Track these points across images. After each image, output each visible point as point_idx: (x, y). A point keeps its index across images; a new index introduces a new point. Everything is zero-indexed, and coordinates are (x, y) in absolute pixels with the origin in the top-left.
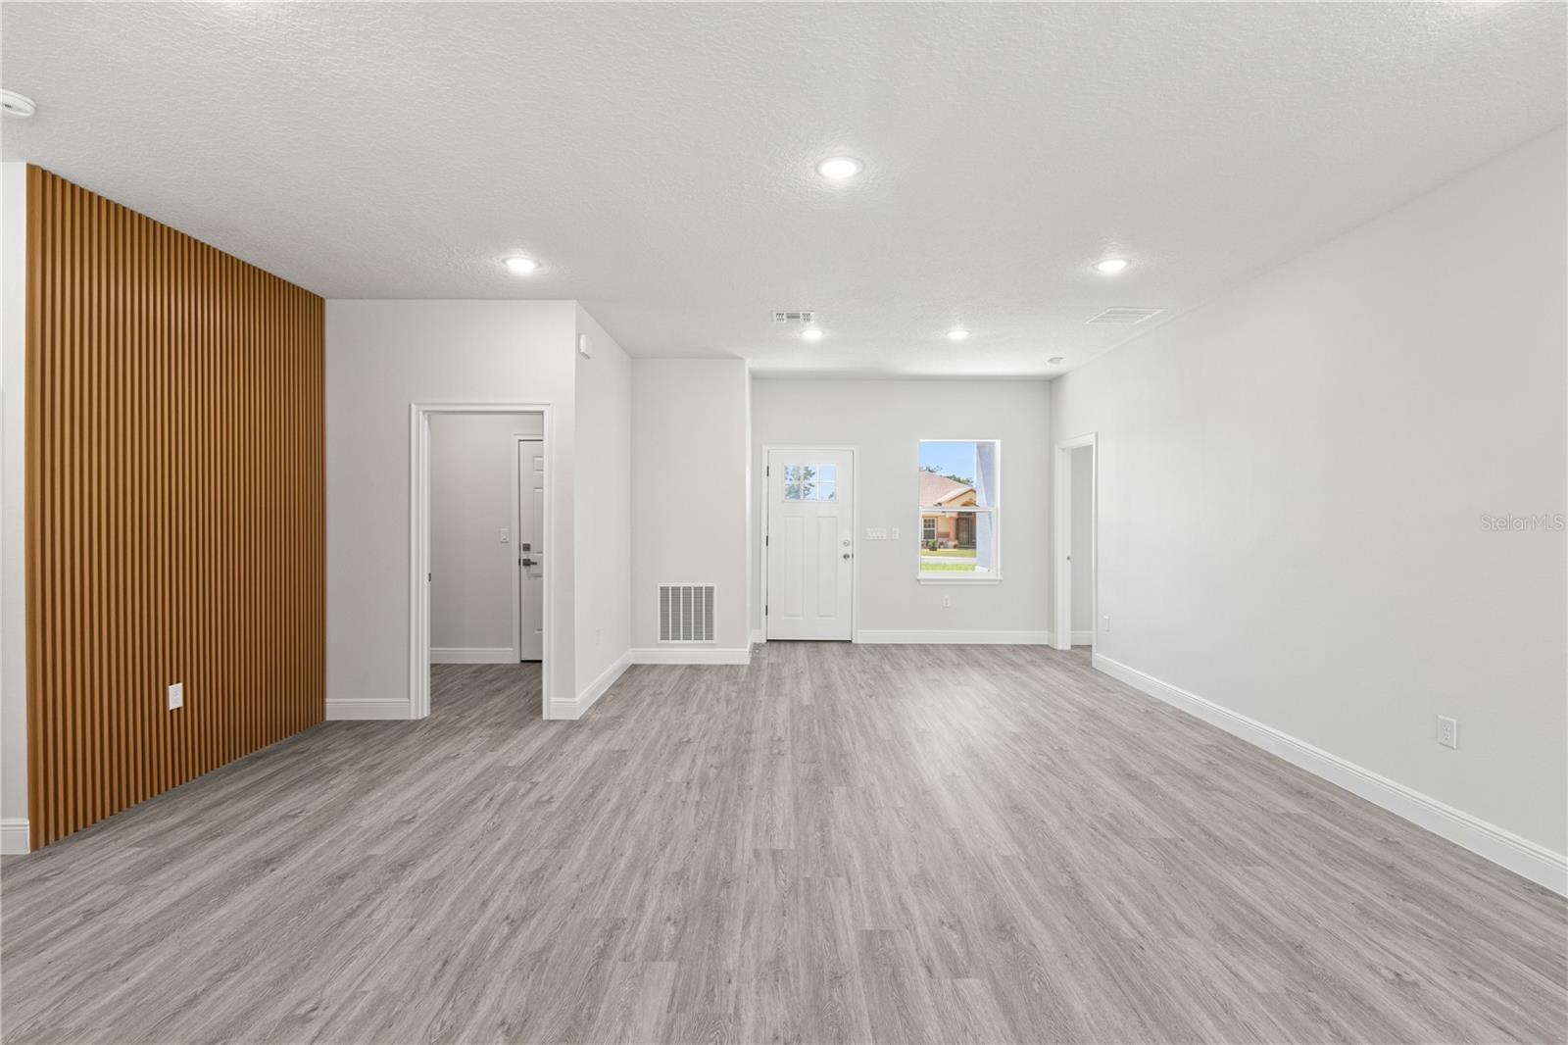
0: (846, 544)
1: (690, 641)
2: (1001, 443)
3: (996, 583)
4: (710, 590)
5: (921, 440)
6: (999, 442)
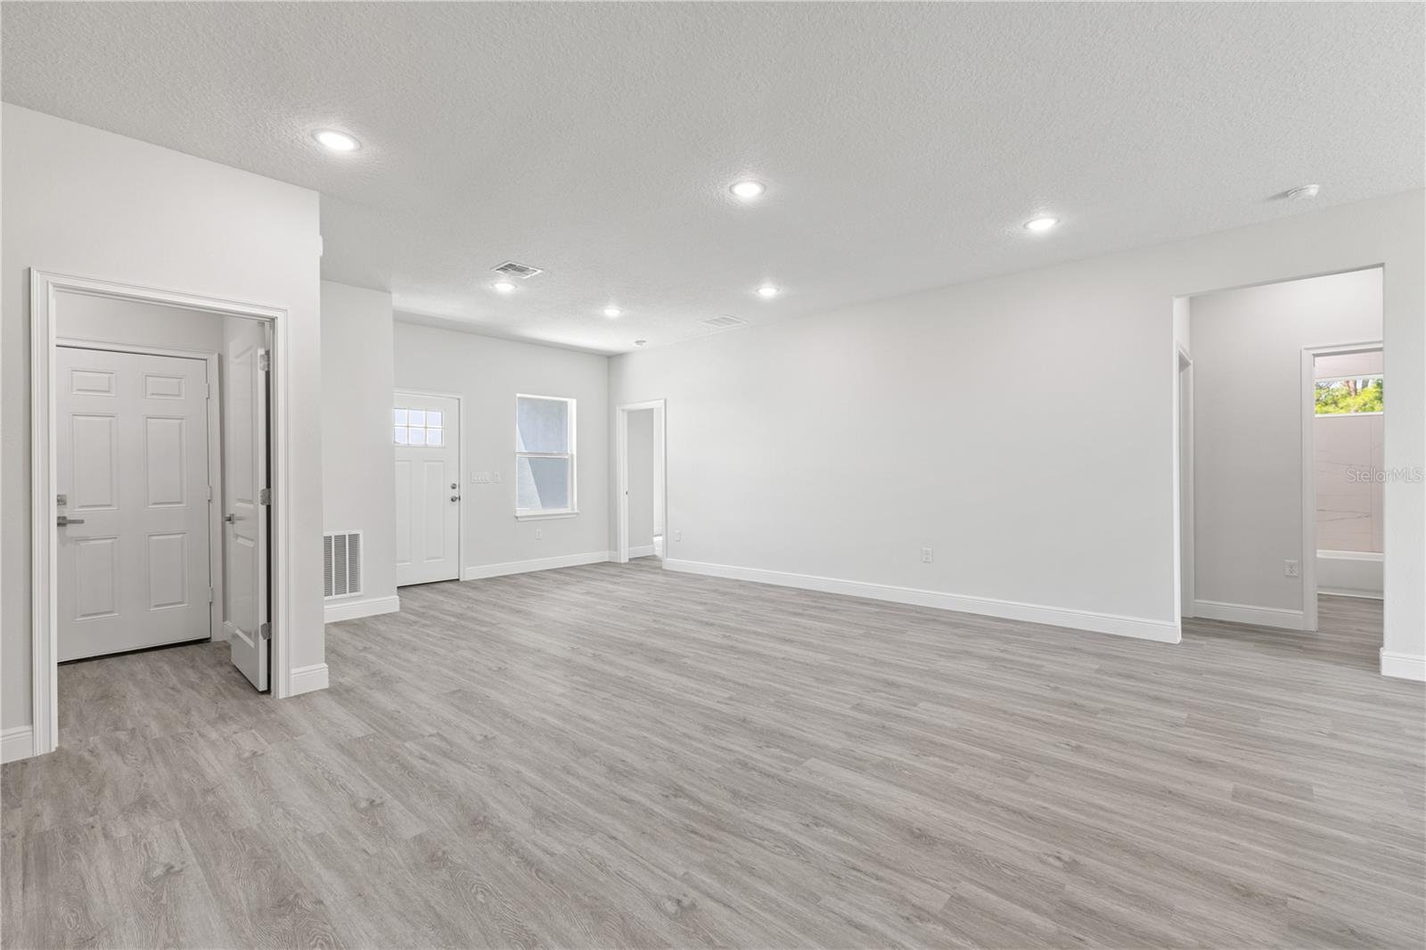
0: (454, 487)
1: (344, 595)
2: (577, 402)
3: (575, 516)
4: (354, 539)
5: (518, 395)
6: (574, 401)
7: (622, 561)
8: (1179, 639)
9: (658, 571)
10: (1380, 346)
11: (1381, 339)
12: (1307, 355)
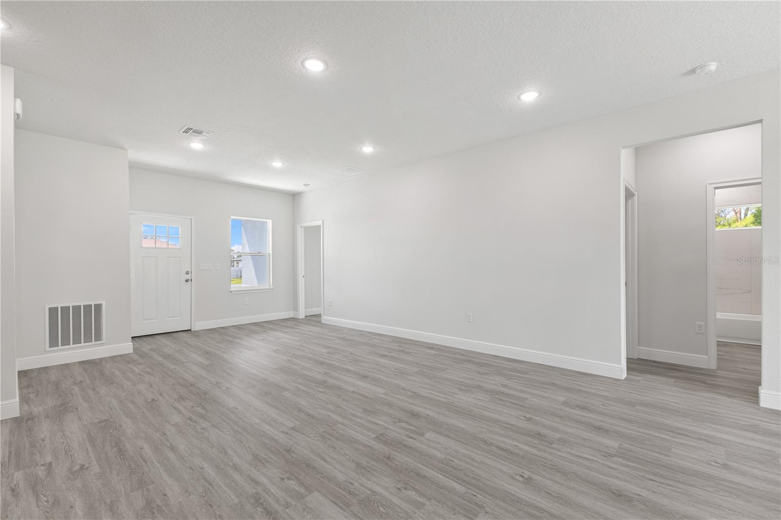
0: (187, 273)
2: (272, 222)
3: (271, 290)
4: (98, 307)
5: (232, 217)
6: (271, 221)
7: (301, 318)
8: (624, 375)
9: (318, 324)
10: (760, 181)
11: (760, 176)
12: (710, 188)
